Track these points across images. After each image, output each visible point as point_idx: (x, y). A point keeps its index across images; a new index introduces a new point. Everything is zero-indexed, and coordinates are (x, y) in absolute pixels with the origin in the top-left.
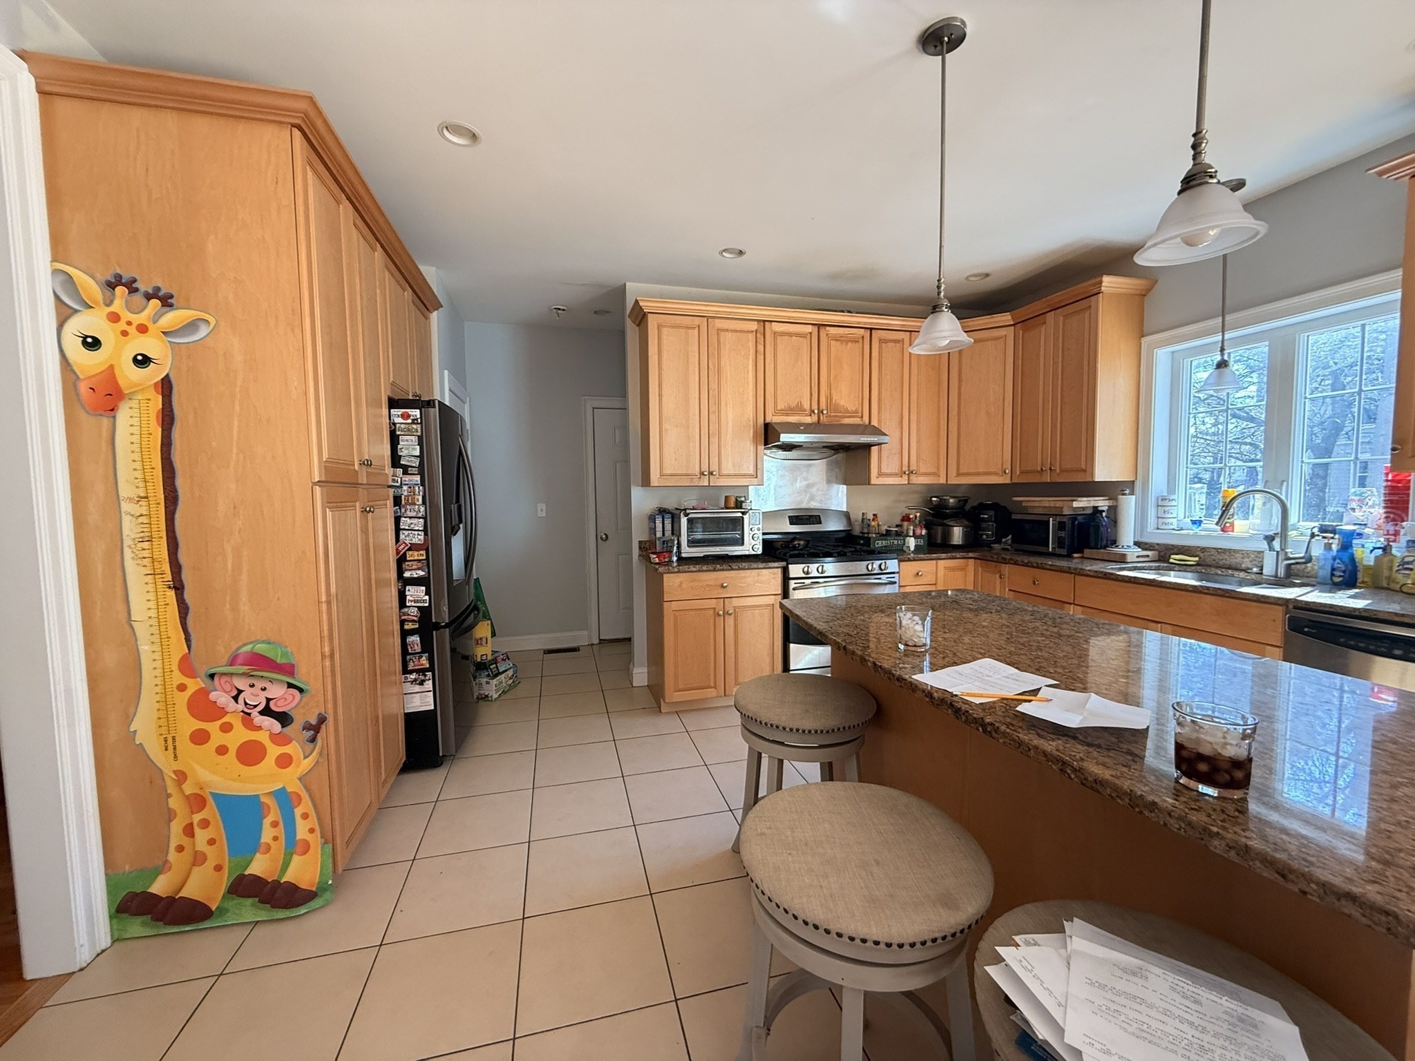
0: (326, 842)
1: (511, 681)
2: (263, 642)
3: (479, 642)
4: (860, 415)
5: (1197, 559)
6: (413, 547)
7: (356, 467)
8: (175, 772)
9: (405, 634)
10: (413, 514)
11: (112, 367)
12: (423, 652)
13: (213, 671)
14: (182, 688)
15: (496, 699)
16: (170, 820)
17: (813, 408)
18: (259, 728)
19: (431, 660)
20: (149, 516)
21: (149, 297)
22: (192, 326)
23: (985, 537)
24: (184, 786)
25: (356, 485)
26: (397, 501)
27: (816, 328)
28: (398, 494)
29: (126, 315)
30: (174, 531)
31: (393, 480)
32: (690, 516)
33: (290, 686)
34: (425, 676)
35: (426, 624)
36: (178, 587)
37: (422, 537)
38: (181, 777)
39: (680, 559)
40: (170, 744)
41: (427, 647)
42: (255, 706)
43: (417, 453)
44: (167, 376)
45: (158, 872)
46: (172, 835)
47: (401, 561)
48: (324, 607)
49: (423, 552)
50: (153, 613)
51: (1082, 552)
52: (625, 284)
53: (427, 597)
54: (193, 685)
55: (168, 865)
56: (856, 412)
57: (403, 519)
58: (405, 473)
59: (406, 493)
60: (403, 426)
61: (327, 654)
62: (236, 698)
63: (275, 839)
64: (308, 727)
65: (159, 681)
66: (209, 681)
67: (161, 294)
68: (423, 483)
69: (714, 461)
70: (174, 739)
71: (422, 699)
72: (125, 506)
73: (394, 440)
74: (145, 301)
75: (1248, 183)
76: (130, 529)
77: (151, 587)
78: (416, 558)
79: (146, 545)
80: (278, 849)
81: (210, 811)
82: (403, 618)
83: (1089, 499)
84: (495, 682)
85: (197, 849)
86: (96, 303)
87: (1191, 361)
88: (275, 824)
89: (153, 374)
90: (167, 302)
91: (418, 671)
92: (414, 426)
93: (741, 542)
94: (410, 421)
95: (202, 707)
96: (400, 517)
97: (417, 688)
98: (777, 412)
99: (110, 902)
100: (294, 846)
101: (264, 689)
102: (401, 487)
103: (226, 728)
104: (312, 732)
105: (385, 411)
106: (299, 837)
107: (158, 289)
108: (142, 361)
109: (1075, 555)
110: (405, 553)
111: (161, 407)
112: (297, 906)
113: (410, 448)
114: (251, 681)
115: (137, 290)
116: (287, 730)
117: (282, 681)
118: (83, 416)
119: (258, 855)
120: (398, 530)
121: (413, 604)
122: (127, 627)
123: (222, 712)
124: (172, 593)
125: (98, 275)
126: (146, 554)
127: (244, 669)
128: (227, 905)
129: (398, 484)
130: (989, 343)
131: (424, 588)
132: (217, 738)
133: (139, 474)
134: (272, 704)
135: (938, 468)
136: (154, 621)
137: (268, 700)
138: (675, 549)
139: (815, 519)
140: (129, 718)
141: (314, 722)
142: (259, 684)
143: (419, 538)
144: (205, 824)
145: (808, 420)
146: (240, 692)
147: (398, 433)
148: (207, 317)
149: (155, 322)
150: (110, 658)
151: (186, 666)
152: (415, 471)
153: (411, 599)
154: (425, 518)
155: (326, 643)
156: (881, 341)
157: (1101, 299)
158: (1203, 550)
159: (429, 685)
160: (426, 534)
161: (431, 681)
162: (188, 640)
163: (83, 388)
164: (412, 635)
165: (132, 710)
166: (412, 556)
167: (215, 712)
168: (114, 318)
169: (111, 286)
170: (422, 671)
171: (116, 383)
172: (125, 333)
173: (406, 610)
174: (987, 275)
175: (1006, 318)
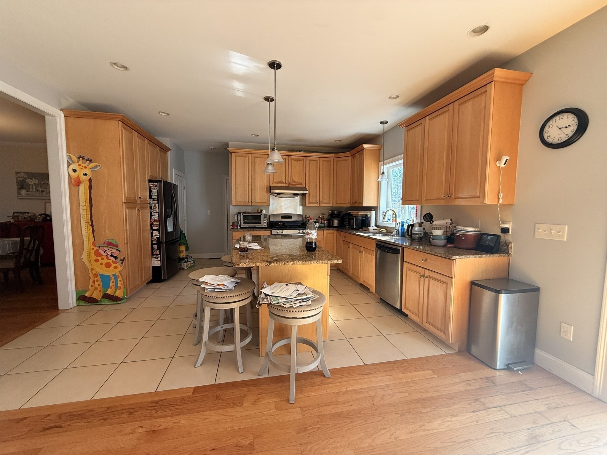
0: (125, 287)
1: (192, 265)
2: (111, 239)
3: (181, 252)
4: (302, 184)
5: (386, 230)
6: (155, 221)
7: (136, 199)
8: (91, 268)
9: (152, 244)
10: (155, 211)
11: (79, 176)
12: (158, 249)
13: (100, 245)
14: (93, 249)
15: (186, 269)
16: (90, 279)
17: (286, 181)
18: (110, 259)
19: (160, 252)
20: (86, 209)
21: (87, 160)
22: (96, 167)
23: (345, 224)
24: (93, 272)
25: (136, 203)
26: (151, 208)
27: (287, 157)
28: (151, 206)
29: (82, 165)
30: (91, 213)
31: (150, 202)
32: (244, 215)
33: (117, 250)
34: (158, 256)
35: (159, 242)
36: (92, 226)
37: (158, 218)
38: (92, 269)
39: (241, 228)
40: (90, 262)
41: (159, 248)
42: (109, 254)
43: (157, 195)
44: (91, 178)
45: (87, 291)
46: (90, 283)
47: (152, 224)
48: (125, 232)
49: (158, 222)
50: (87, 231)
51: (362, 228)
52: (228, 142)
53: (159, 235)
54: (95, 248)
55: (89, 290)
56: (301, 183)
57: (152, 213)
58: (153, 200)
59: (153, 206)
60: (153, 187)
61: (126, 243)
62: (105, 252)
63: (113, 285)
64: (121, 260)
65: (88, 247)
66: (99, 248)
67: (89, 160)
68: (158, 203)
69: (253, 198)
70: (91, 260)
71: (157, 263)
72: (81, 207)
73: (150, 191)
74: (86, 161)
75: (388, 122)
76: (82, 212)
77: (86, 226)
78: (156, 223)
79: (85, 216)
80: (114, 288)
81: (99, 278)
82: (152, 240)
83: (365, 212)
84: (186, 264)
85: (96, 286)
86: (76, 162)
87: (392, 170)
88: (113, 282)
89: (87, 178)
90: (91, 161)
91: (156, 255)
92: (156, 187)
93: (260, 223)
94: (155, 186)
95: (97, 254)
96: (152, 212)
97: (156, 260)
98: (274, 183)
99: (76, 297)
100: (117, 288)
101: (111, 250)
102: (152, 204)
103: (103, 259)
104: (122, 261)
105: (147, 183)
106: (119, 286)
107: (89, 158)
108: (85, 175)
109: (360, 229)
110: (153, 222)
111: (89, 185)
112: (118, 301)
113: (155, 193)
114: (108, 248)
115: (84, 159)
116: (116, 260)
117: (115, 249)
118: (73, 187)
119: (109, 289)
120: (151, 216)
121: (155, 236)
122: (81, 235)
123: (102, 255)
124: (91, 227)
125: (76, 156)
126: (85, 218)
127: (107, 245)
128: (102, 300)
129: (151, 203)
130: (344, 161)
131: (158, 232)
132: (101, 261)
133: (84, 200)
134: (113, 254)
135: (330, 201)
136: (87, 233)
137: (112, 253)
138: (239, 225)
139: (290, 217)
140: (81, 255)
141: (123, 259)
142: (110, 249)
143: (157, 218)
144: (97, 281)
145: (285, 185)
146: (106, 251)
147: (151, 189)
148: (99, 164)
149: (88, 166)
150: (77, 241)
151: (94, 244)
152: (156, 200)
153: (155, 235)
154: (159, 213)
155: (126, 240)
156: (310, 160)
157: (365, 151)
158: (388, 227)
159: (159, 259)
160: (159, 217)
161: (160, 258)
162: (94, 238)
163: (73, 180)
164: (155, 245)
165: (82, 253)
166: (155, 223)
167: (99, 255)
168: (79, 165)
169: (79, 158)
170: (157, 255)
171: (80, 180)
172: (82, 168)
173: (153, 238)
174: (341, 141)
175: (348, 154)
